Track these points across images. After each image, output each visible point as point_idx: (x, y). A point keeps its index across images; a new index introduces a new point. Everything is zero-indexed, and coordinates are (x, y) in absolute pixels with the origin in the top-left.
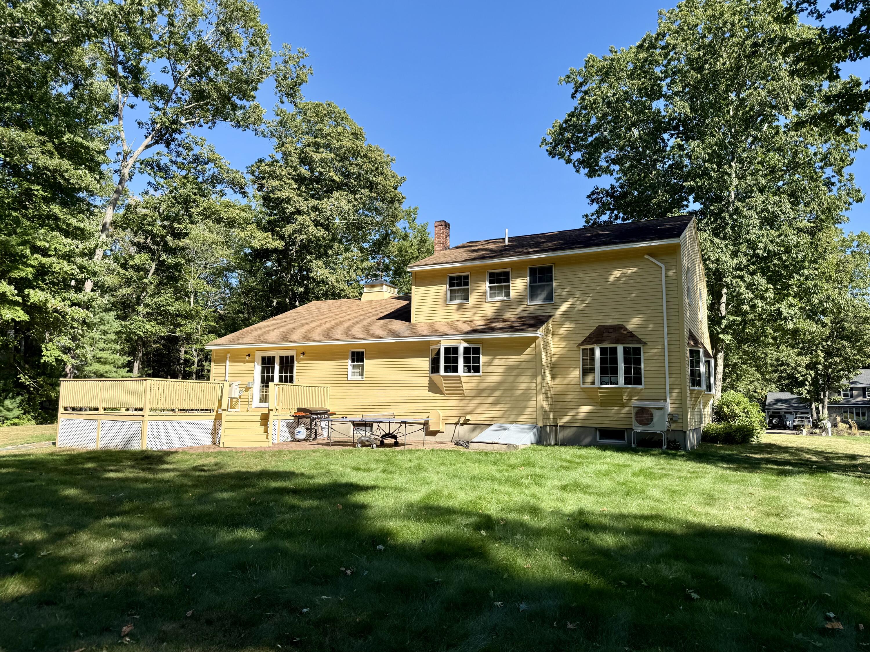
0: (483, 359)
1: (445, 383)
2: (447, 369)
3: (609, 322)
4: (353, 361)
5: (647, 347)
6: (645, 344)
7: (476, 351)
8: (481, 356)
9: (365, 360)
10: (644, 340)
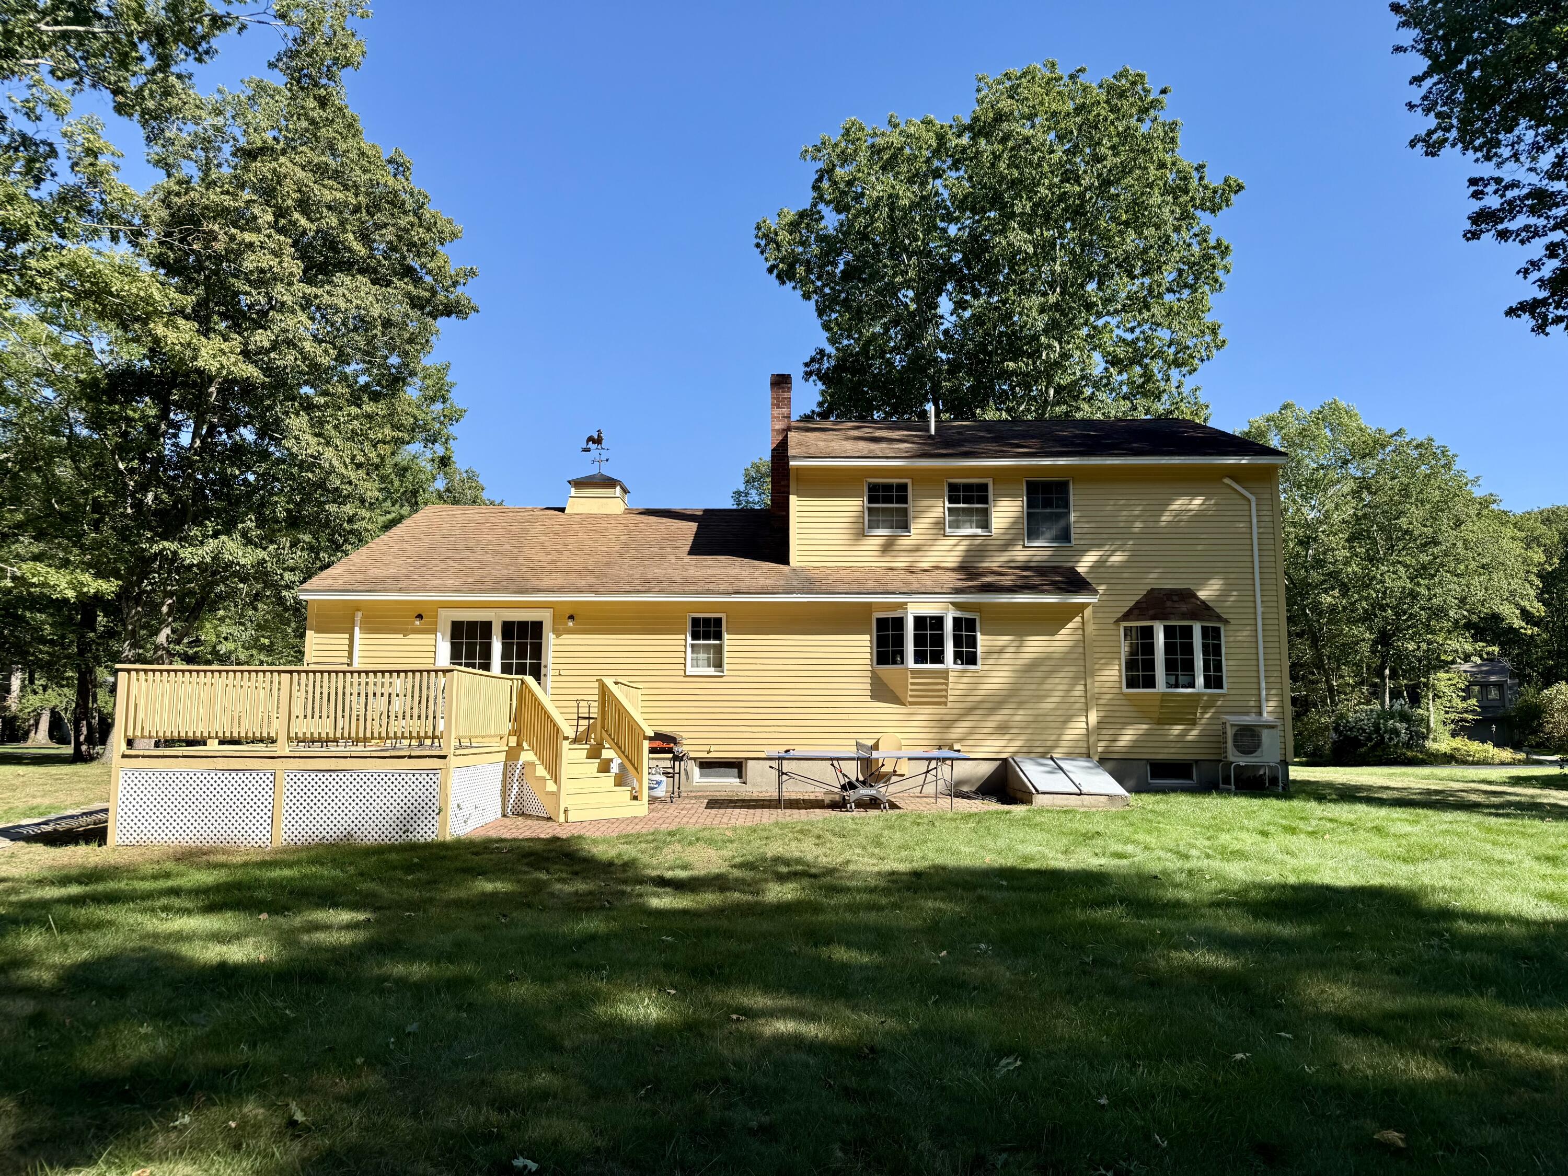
0: (983, 642)
1: (912, 684)
2: (920, 657)
3: (1170, 584)
4: (695, 636)
5: (1229, 627)
6: (1226, 622)
7: (970, 625)
8: (978, 634)
9: (726, 636)
10: (1224, 616)
